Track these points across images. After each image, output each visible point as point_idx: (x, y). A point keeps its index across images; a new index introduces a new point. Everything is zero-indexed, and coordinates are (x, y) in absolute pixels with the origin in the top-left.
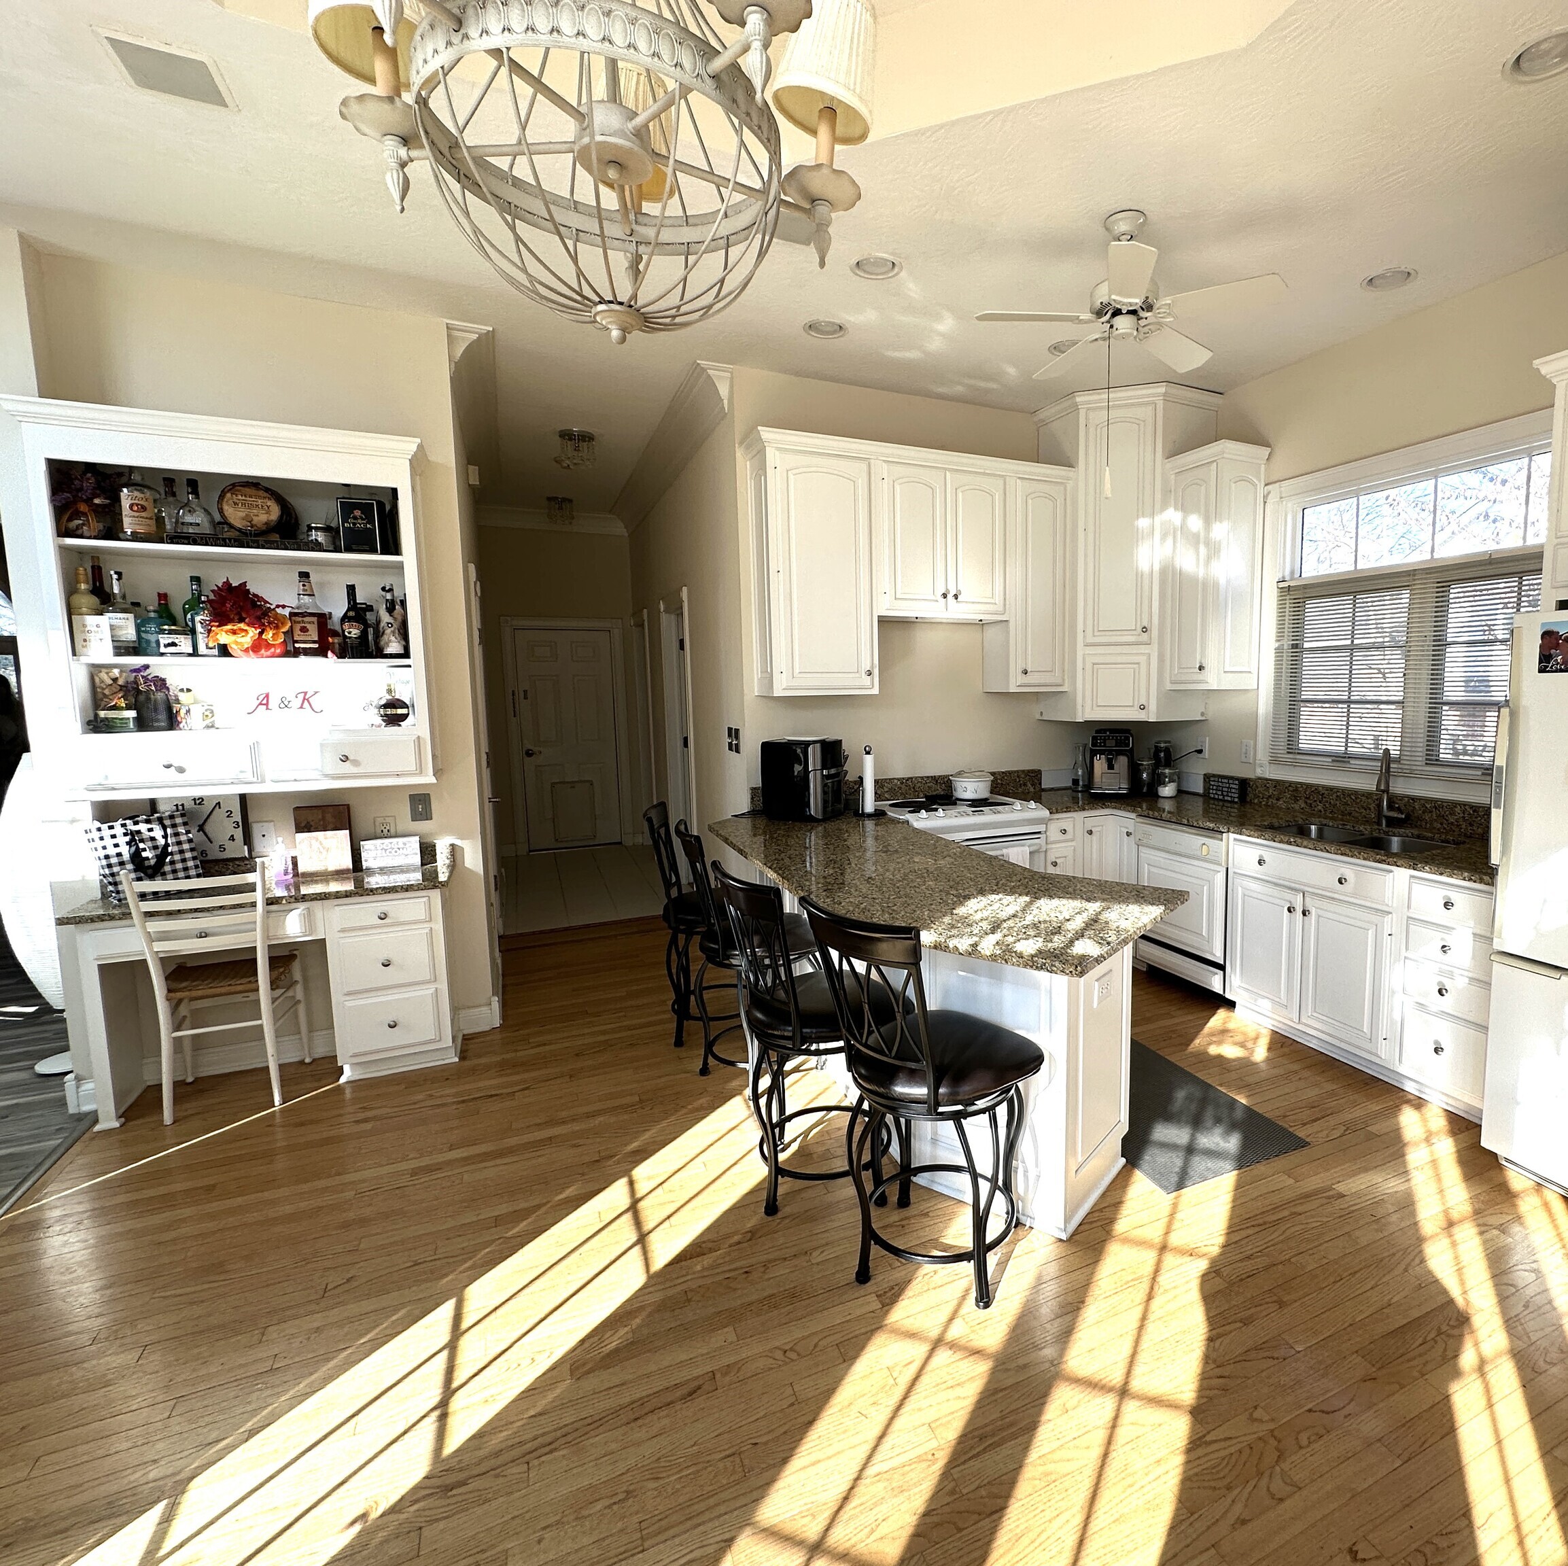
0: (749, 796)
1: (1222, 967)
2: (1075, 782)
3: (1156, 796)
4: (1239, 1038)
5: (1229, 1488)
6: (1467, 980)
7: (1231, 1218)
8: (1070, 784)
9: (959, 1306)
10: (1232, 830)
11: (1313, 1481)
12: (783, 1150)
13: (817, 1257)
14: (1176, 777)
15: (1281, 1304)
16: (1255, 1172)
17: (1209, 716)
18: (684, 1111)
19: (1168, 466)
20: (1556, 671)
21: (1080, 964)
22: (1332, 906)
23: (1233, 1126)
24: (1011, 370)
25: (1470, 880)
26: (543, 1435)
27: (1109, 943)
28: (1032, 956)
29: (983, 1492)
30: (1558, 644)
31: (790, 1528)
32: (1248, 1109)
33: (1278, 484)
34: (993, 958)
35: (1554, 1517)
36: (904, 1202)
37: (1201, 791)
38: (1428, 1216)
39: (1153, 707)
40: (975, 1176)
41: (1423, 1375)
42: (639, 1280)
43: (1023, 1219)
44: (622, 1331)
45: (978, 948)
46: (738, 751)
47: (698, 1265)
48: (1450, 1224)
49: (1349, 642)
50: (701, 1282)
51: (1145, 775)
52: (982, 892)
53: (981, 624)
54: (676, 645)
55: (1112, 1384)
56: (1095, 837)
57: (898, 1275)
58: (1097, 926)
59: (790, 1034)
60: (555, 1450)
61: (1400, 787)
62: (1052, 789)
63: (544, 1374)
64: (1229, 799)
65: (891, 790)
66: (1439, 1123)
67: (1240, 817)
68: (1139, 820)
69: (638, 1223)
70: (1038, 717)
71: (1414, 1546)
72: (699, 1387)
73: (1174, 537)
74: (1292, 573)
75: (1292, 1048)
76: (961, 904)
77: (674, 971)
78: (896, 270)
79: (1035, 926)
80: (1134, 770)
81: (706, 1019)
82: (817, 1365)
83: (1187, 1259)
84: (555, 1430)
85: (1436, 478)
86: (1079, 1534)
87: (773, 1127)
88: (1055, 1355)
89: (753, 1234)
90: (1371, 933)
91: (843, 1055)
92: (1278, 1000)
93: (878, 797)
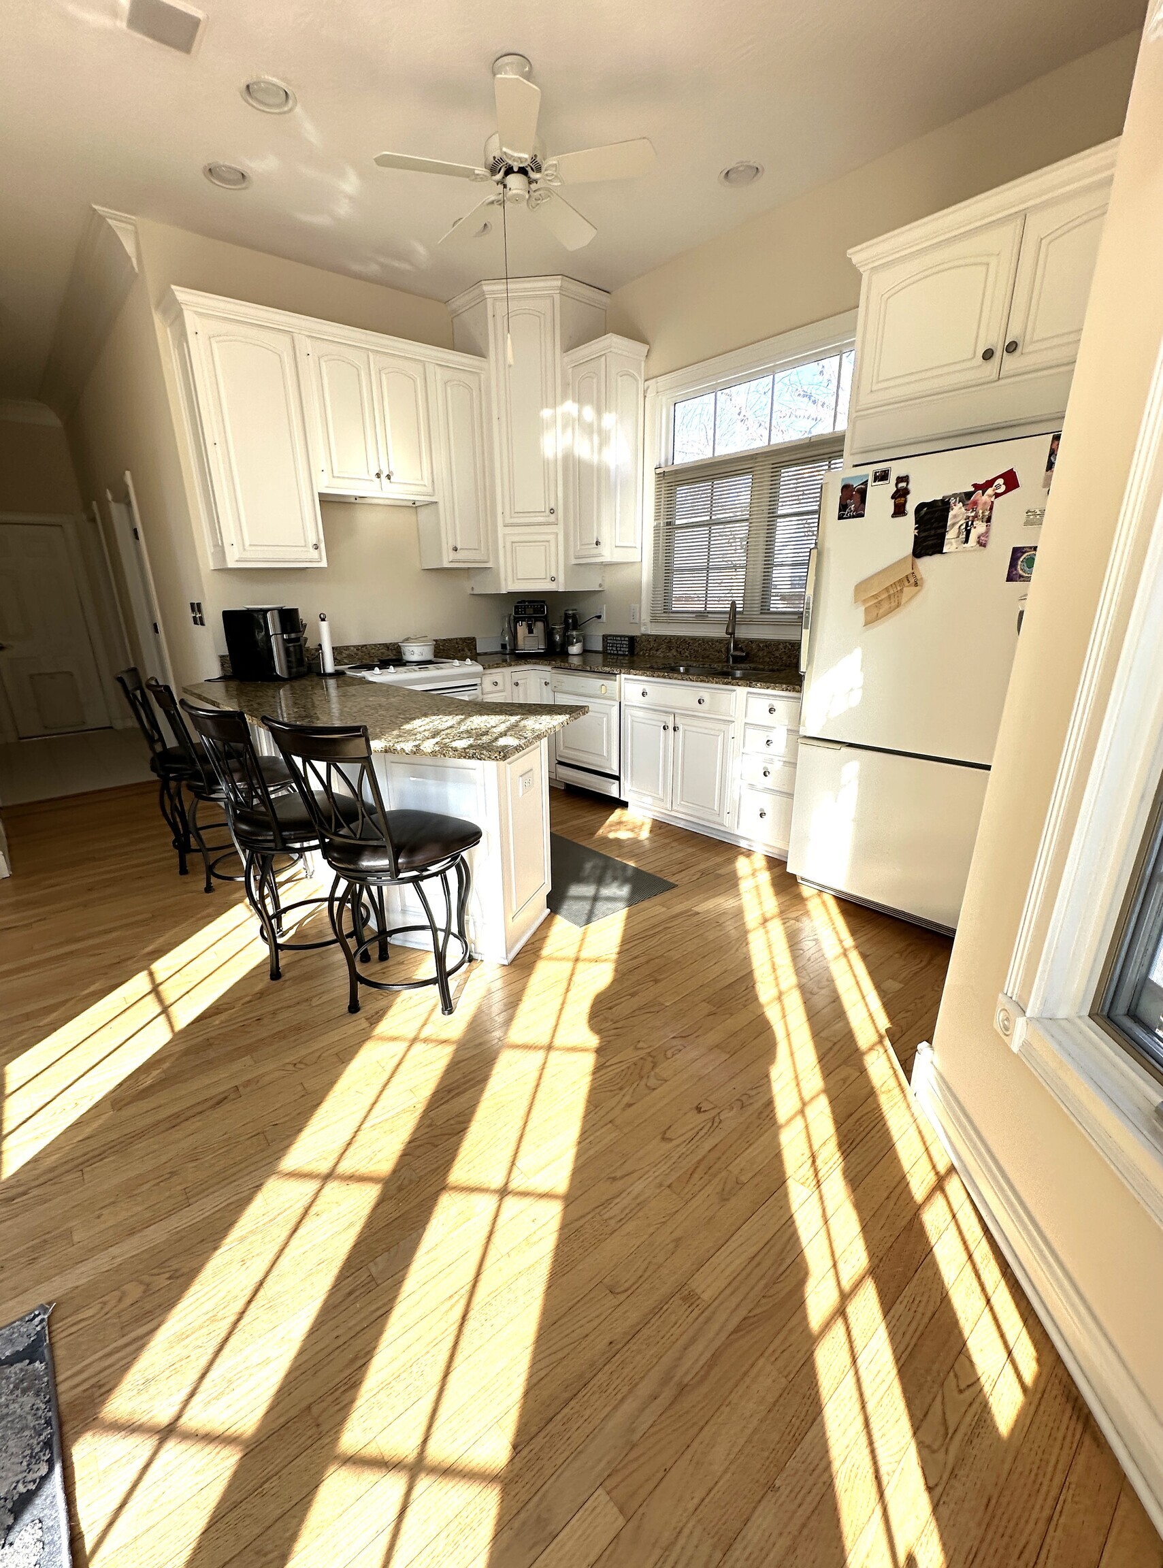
0: (220, 664)
1: (618, 778)
2: (504, 646)
3: (567, 654)
4: (630, 826)
5: (621, 1089)
6: (782, 763)
7: (624, 936)
8: (499, 649)
9: (430, 1015)
10: (623, 671)
11: (675, 1075)
12: (282, 935)
13: (315, 1002)
14: (581, 638)
15: (656, 981)
16: (641, 907)
17: (605, 587)
18: (193, 919)
19: (566, 359)
20: (850, 518)
21: (503, 751)
22: (695, 722)
23: (625, 881)
24: (421, 250)
25: (787, 690)
26: (93, 1150)
27: (526, 738)
28: (465, 749)
29: (452, 1122)
30: (852, 495)
31: (307, 1168)
32: (636, 870)
33: (654, 380)
34: (434, 754)
35: (818, 1067)
36: (384, 956)
37: (600, 649)
38: (751, 919)
39: (561, 578)
40: (435, 930)
41: (745, 1006)
42: (168, 1036)
43: (475, 956)
44: (155, 1073)
45: (421, 748)
46: (202, 624)
47: (217, 1021)
48: (765, 921)
49: (708, 518)
50: (221, 1031)
51: (558, 638)
52: (425, 715)
53: (414, 506)
54: (130, 534)
55: (542, 1044)
56: (521, 688)
57: (382, 1003)
58: (517, 729)
59: (272, 838)
60: (105, 1158)
61: (743, 633)
62: (485, 654)
63: (89, 1111)
64: (622, 653)
65: (350, 656)
66: (759, 862)
67: (630, 663)
68: (554, 671)
69: (160, 999)
70: (470, 592)
71: (736, 1098)
72: (226, 1098)
73: (573, 429)
74: (666, 461)
75: (667, 829)
76: (408, 723)
77: (168, 811)
78: (291, 102)
79: (467, 731)
80: (549, 634)
81: (202, 849)
82: (322, 1068)
83: (593, 964)
84: (102, 1146)
85: (774, 374)
86: (520, 1133)
87: (270, 918)
88: (502, 1035)
89: (261, 995)
90: (720, 739)
91: (320, 850)
92: (656, 795)
93: (337, 661)
